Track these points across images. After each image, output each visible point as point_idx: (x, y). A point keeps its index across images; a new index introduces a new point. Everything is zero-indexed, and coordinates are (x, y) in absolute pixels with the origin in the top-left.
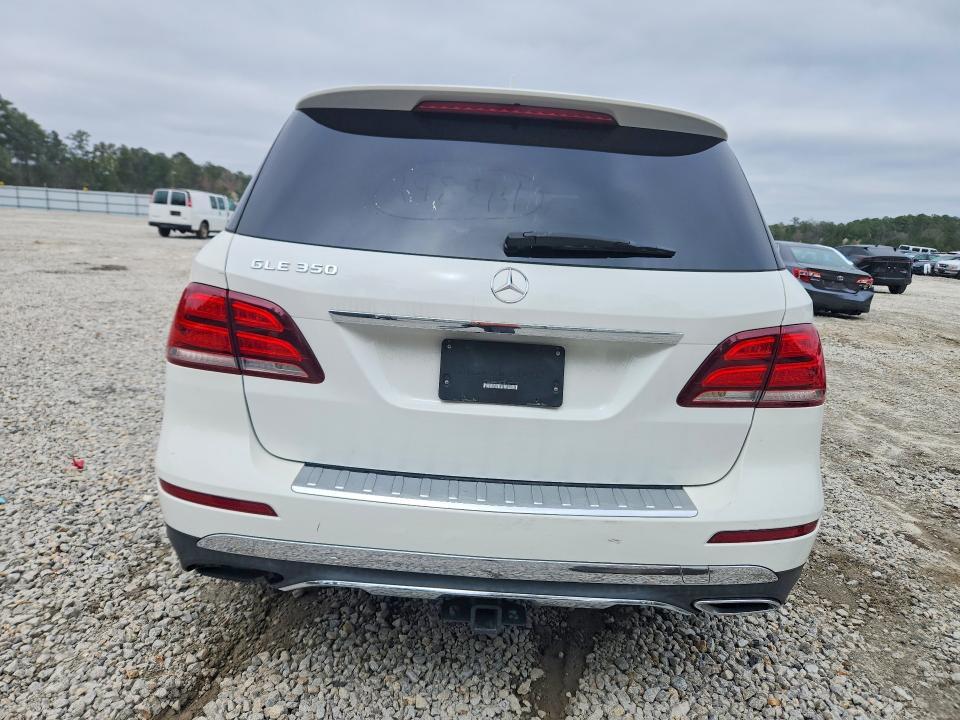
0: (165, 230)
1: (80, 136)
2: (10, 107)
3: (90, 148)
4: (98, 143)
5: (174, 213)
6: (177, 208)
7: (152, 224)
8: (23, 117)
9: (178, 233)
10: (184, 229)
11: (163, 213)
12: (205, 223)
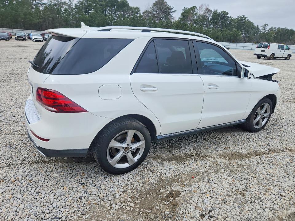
0: (259, 57)
1: (265, 25)
2: (246, 19)
3: (267, 29)
4: (271, 27)
5: (262, 51)
6: (263, 49)
7: (255, 54)
8: (250, 21)
9: (263, 58)
10: (265, 56)
11: (259, 51)
12: (273, 54)
